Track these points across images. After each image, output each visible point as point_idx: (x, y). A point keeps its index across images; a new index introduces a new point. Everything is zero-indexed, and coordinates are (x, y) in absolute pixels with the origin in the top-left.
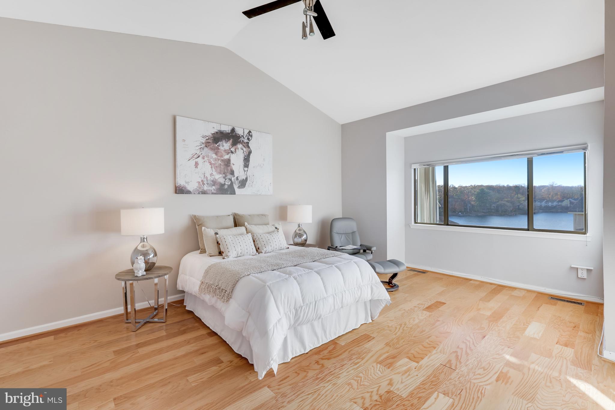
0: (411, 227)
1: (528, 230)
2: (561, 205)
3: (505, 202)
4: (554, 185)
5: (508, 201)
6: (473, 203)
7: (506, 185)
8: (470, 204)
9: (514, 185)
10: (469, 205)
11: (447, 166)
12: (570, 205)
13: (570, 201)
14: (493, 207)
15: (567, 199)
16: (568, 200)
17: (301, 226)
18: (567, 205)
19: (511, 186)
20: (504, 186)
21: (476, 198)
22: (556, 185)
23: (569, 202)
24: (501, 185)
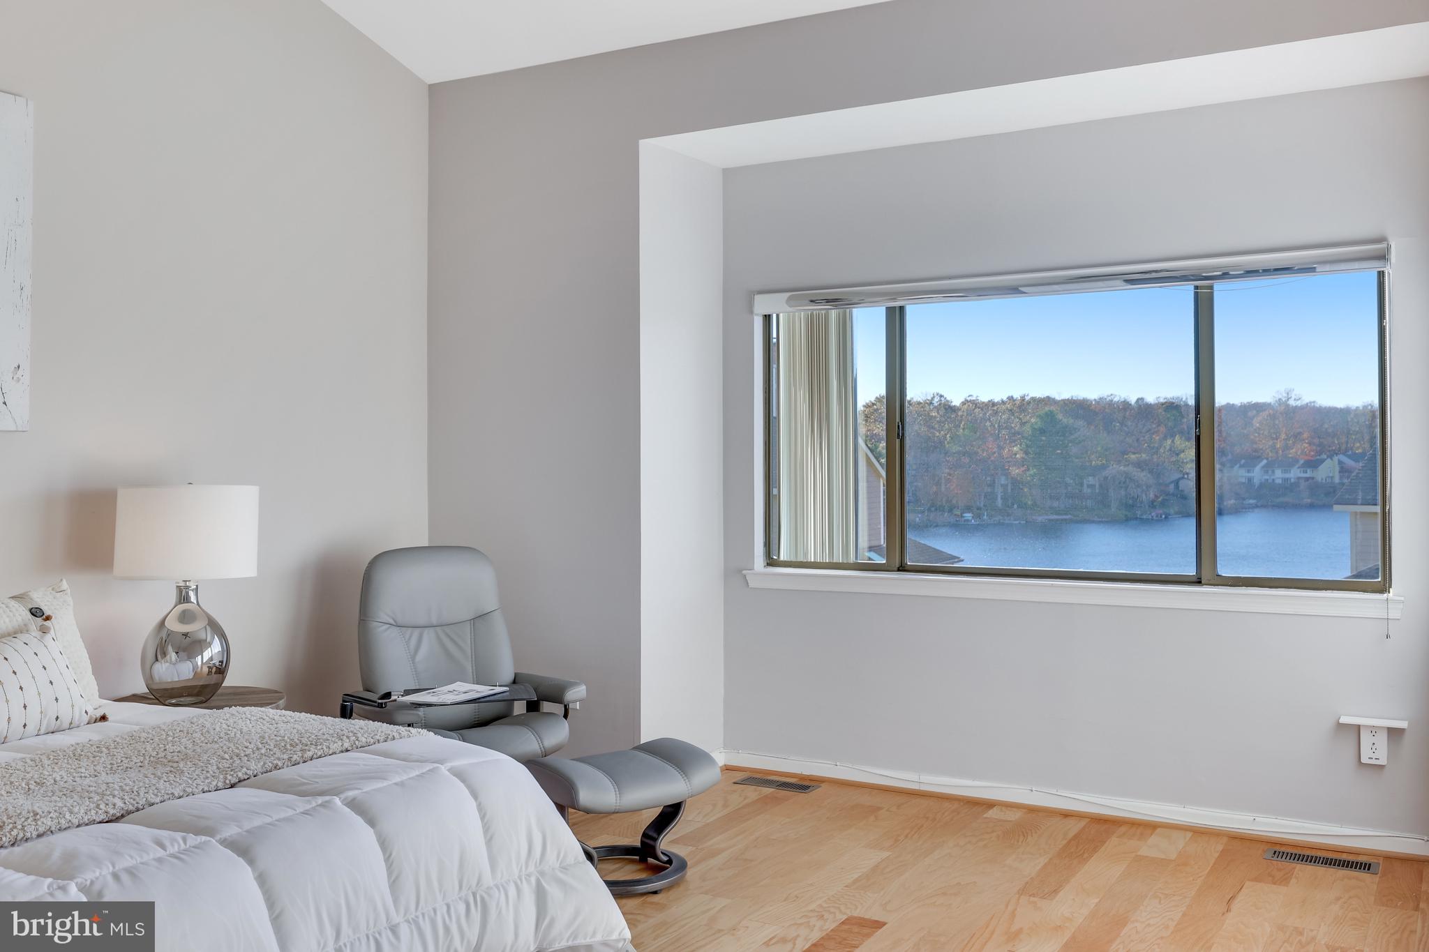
0: (751, 585)
1: (1199, 582)
2: (1313, 478)
3: (1130, 468)
4: (1292, 403)
5: (1139, 465)
6: (1015, 471)
7: (1133, 400)
8: (1006, 474)
9: (1162, 400)
10: (1003, 480)
11: (902, 309)
12: (1341, 478)
13: (1340, 462)
14: (1089, 486)
15: (1331, 457)
16: (1336, 458)
17: (193, 599)
18: (1332, 477)
19: (1151, 404)
20: (1126, 405)
21: (1026, 453)
22: (1299, 403)
23: (1337, 469)
24: (1116, 399)
